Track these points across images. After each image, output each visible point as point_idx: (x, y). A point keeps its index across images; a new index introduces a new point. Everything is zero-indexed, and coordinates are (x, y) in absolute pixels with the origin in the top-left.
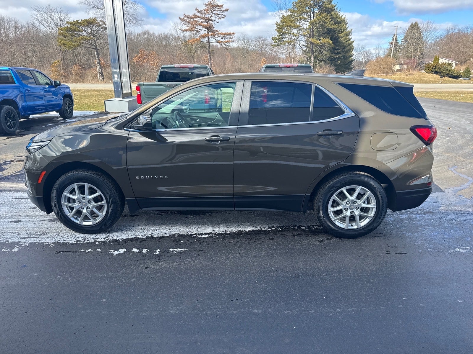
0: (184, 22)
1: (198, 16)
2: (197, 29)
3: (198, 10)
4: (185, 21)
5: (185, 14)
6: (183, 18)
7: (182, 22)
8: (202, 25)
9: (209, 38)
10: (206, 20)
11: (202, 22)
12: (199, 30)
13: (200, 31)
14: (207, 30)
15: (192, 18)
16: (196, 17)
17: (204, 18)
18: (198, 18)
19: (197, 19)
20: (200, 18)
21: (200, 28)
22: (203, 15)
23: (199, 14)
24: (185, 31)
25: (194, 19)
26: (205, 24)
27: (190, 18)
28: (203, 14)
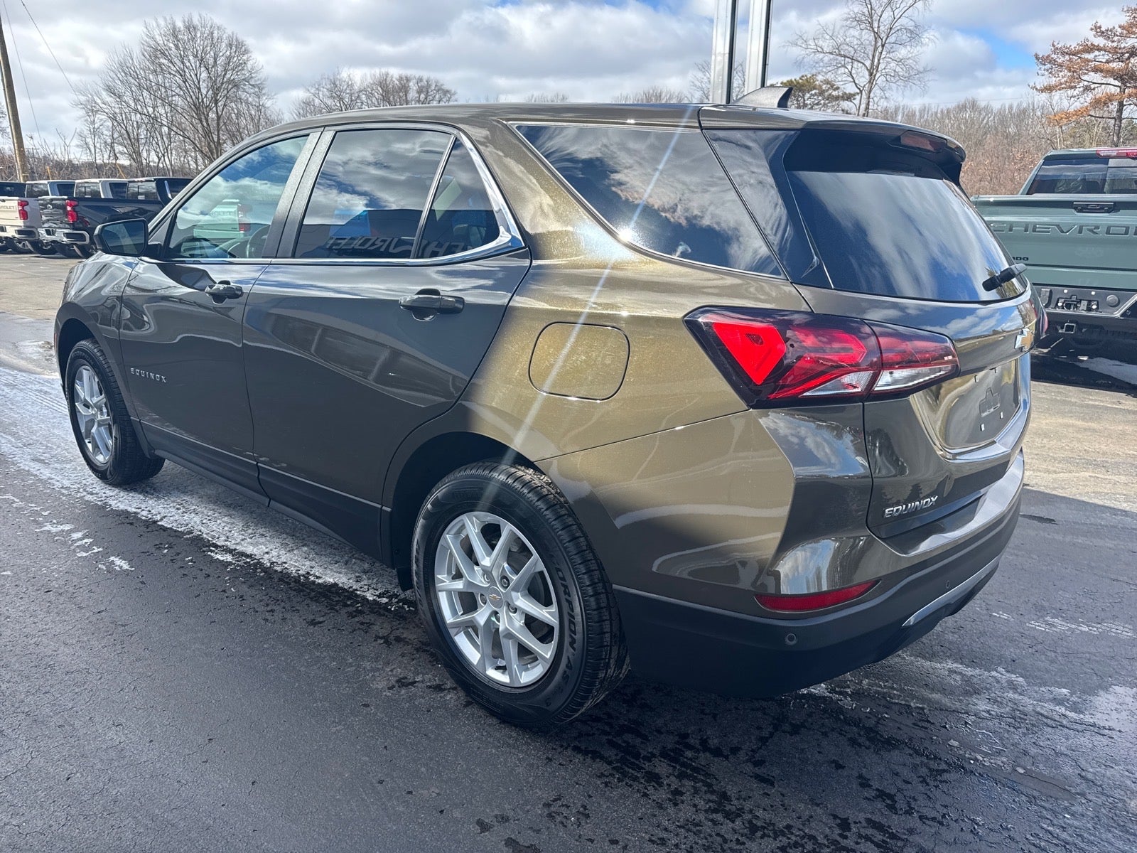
0: (1048, 66)
1: (1096, 44)
2: (1086, 83)
3: (1100, 27)
4: (1053, 62)
5: (1055, 44)
6: (1049, 56)
7: (1043, 67)
8: (1101, 71)
9: (1121, 105)
10: (1123, 54)
11: (1108, 62)
12: (1093, 86)
13: (1094, 89)
14: (1120, 84)
15: (1079, 52)
16: (1091, 48)
17: (1114, 51)
18: (1097, 53)
19: (1090, 56)
20: (1102, 52)
21: (1097, 77)
22: (1113, 42)
23: (1101, 38)
24: (1047, 89)
25: (1083, 56)
26: (1115, 65)
27: (1070, 55)
28: (1116, 38)
